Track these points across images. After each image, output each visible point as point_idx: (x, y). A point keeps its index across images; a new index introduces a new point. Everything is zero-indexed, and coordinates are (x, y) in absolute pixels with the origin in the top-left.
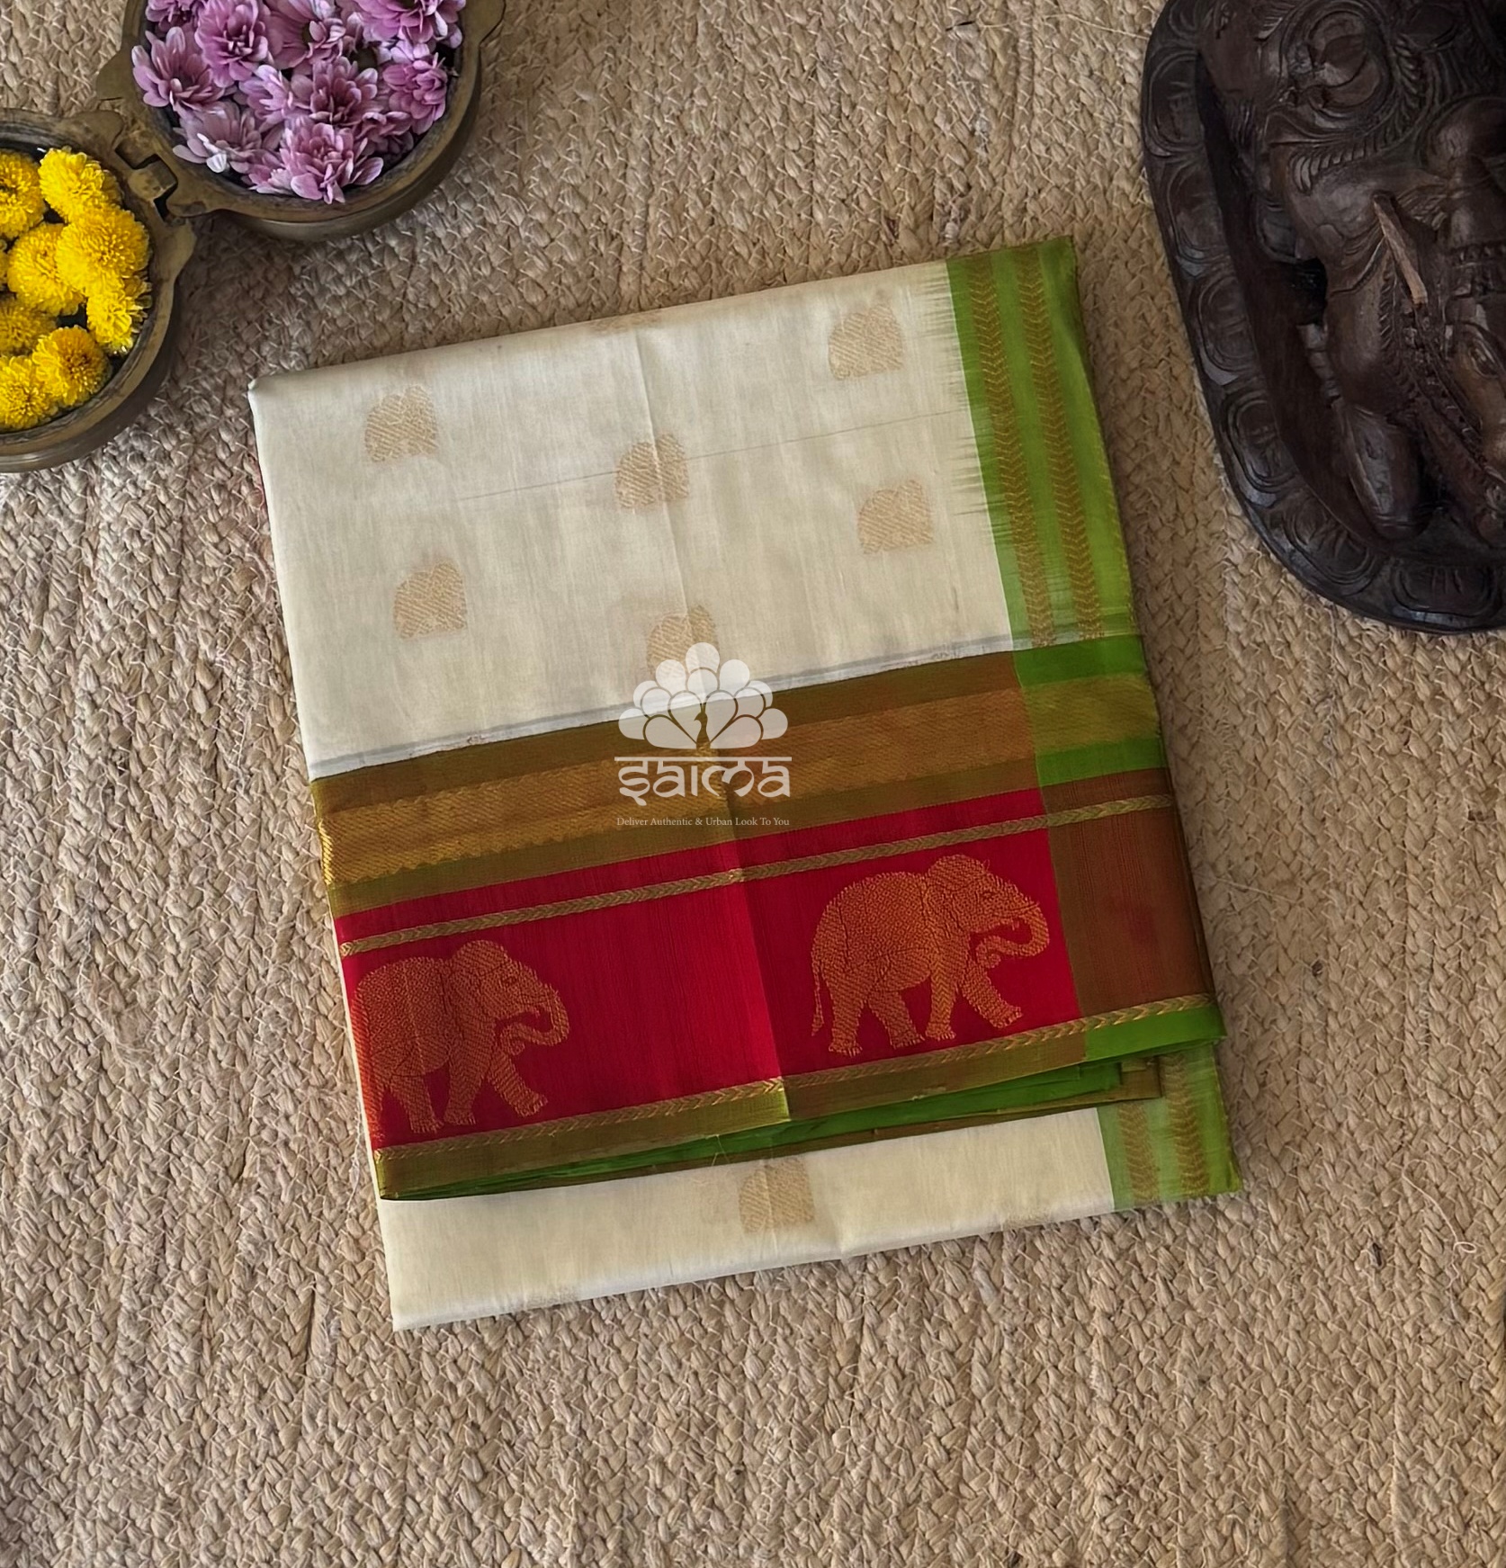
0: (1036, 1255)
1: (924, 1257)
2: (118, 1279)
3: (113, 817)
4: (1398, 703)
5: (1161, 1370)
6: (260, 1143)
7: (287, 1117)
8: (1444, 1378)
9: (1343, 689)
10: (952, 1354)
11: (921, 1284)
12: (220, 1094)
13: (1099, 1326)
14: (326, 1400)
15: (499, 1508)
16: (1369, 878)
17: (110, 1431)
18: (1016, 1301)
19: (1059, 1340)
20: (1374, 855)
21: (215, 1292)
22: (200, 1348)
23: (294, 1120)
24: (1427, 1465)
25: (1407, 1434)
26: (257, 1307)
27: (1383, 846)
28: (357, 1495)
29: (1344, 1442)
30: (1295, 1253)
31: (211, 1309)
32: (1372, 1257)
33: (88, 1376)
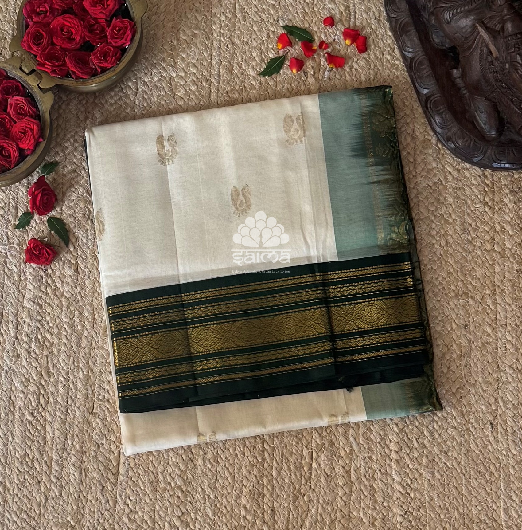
0: (371, 431)
1: (332, 433)
2: (51, 449)
3: (43, 288)
4: (490, 232)
5: (417, 470)
6: (99, 400)
7: (108, 391)
8: (517, 470)
9: (470, 229)
10: (344, 467)
11: (332, 444)
12: (84, 383)
13: (394, 456)
14: (125, 490)
15: (188, 525)
16: (483, 294)
17: (51, 502)
18: (365, 448)
19: (380, 461)
20: (484, 286)
21: (86, 453)
22: (81, 473)
23: (110, 392)
24: (513, 501)
25: (505, 490)
26: (100, 458)
27: (487, 282)
28: (138, 522)
29: (483, 493)
30: (462, 427)
31: (85, 459)
32: (490, 427)
33: (43, 483)
